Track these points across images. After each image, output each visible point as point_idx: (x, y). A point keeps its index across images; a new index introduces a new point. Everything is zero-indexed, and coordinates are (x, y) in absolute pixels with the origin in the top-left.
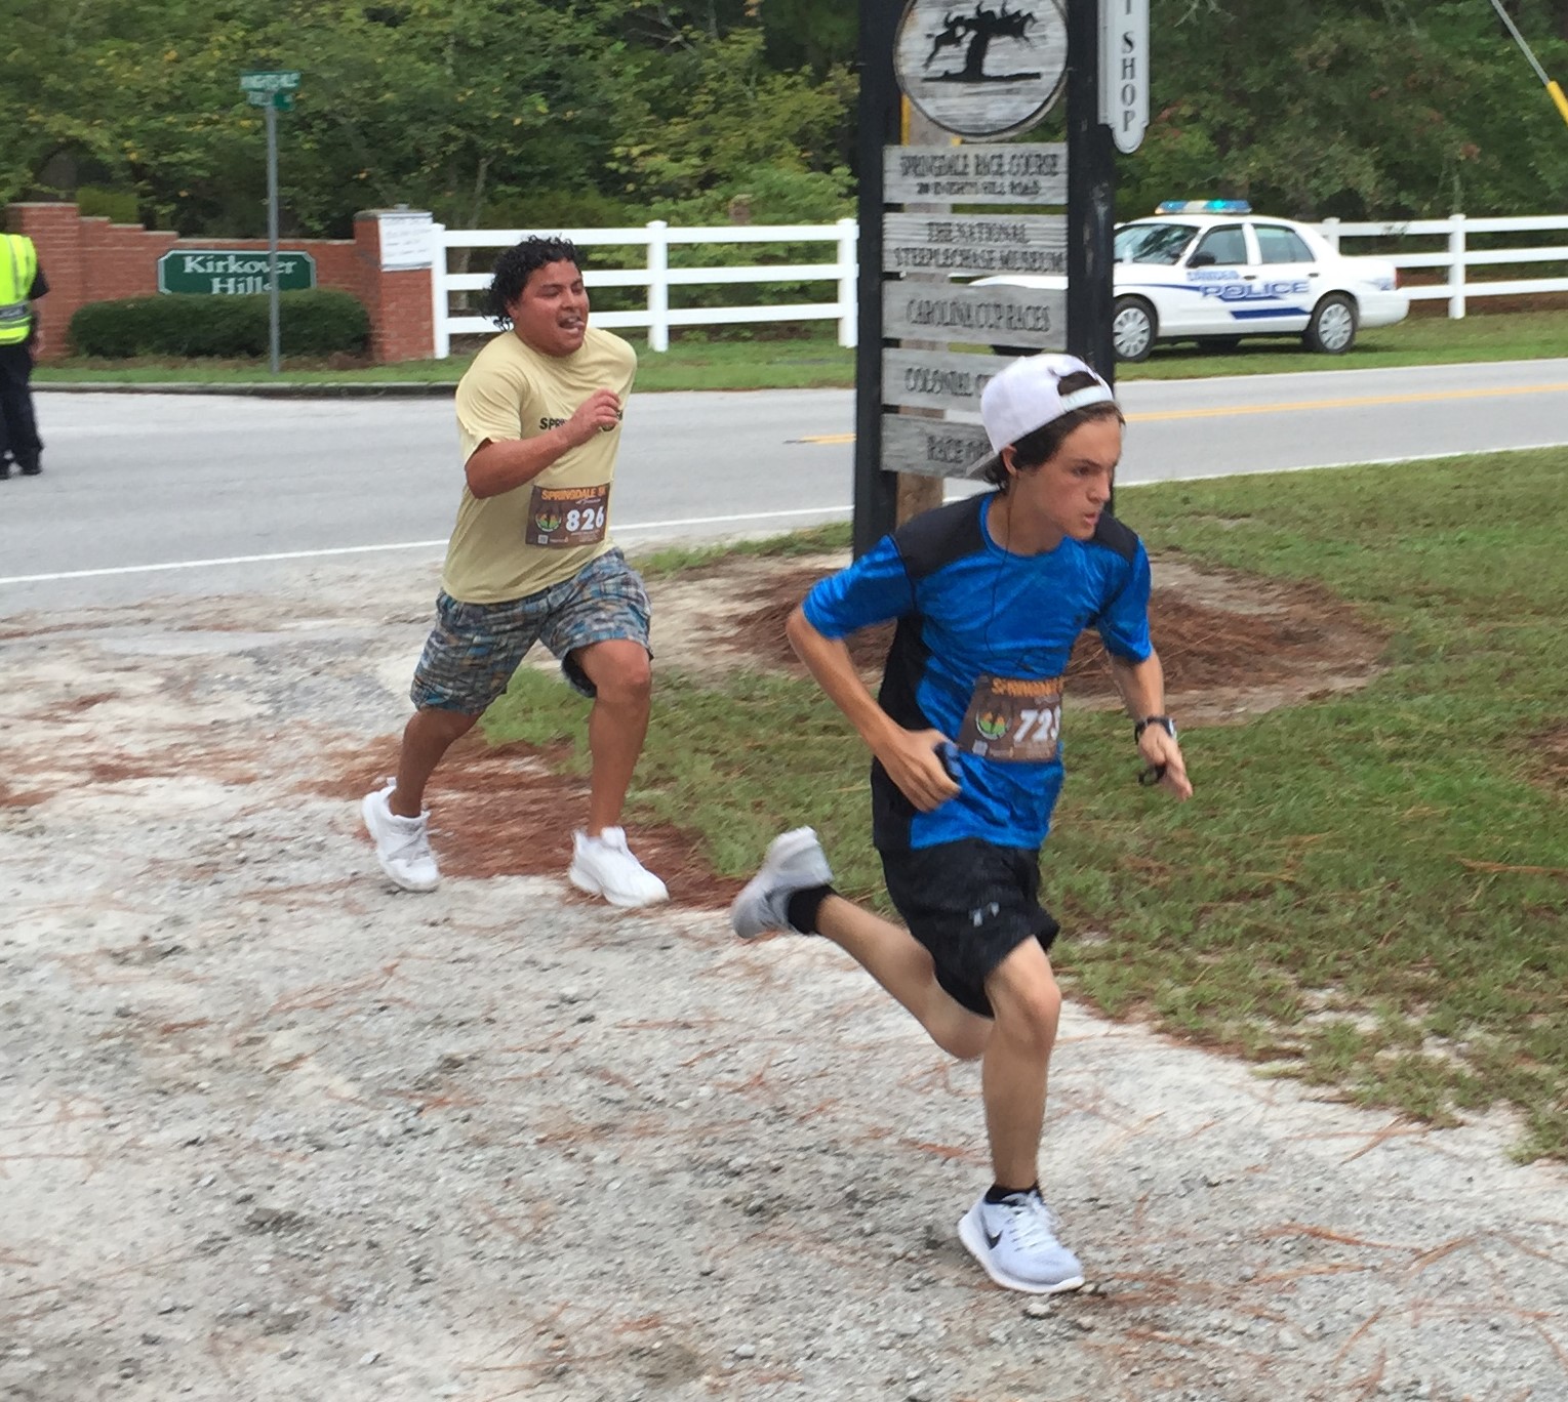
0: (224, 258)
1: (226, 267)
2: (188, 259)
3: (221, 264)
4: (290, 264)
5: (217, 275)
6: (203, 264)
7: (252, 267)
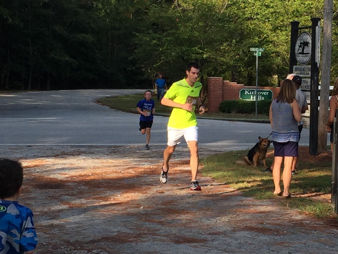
0: (254, 91)
1: (254, 93)
2: (246, 91)
3: (253, 92)
4: (267, 93)
5: (252, 95)
6: (249, 92)
7: (260, 93)
